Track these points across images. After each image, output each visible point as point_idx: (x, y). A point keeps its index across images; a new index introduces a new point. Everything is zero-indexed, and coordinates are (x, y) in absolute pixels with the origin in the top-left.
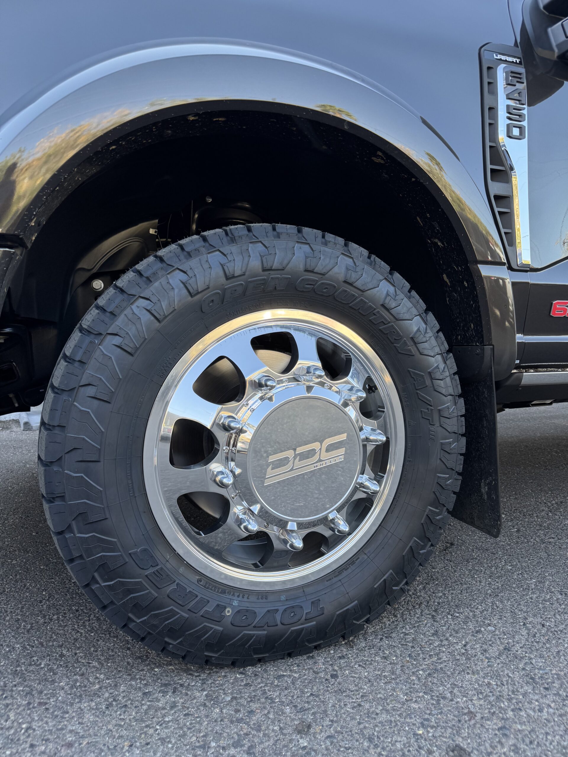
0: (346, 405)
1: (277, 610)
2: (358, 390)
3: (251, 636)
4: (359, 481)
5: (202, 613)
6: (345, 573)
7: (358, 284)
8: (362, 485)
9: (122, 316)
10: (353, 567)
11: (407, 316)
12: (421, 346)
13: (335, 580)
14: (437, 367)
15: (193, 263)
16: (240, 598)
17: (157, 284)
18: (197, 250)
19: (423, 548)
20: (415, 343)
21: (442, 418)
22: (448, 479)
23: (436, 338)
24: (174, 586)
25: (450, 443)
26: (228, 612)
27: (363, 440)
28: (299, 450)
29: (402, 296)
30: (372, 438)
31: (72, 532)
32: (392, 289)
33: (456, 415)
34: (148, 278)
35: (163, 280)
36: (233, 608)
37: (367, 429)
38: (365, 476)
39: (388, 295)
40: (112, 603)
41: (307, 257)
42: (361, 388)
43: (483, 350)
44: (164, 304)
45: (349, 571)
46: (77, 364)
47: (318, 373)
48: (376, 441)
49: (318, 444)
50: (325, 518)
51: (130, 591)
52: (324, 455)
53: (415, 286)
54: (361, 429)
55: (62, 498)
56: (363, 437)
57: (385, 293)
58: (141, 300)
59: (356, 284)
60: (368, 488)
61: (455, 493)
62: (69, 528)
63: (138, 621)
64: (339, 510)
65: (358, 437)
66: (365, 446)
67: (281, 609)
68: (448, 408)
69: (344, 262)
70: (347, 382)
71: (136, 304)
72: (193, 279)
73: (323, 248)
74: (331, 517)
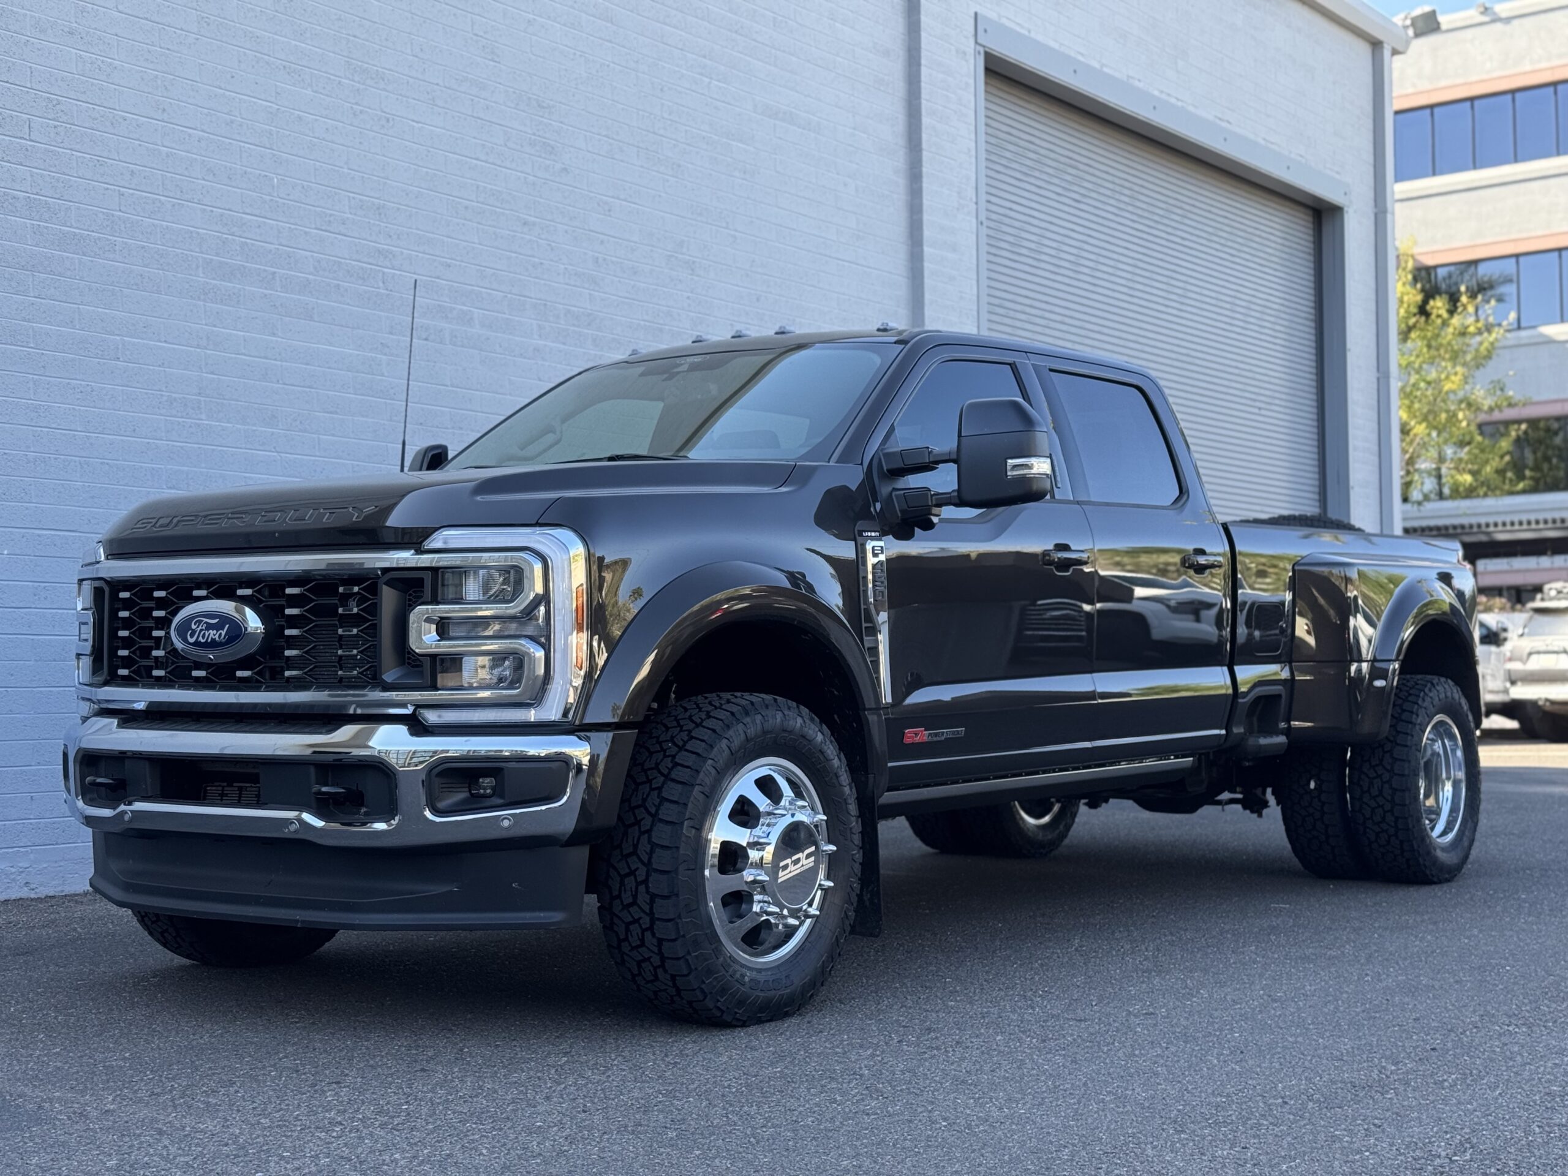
0: (813, 825)
1: (769, 981)
3: (759, 998)
4: (820, 881)
5: (736, 978)
7: (808, 736)
8: (821, 884)
11: (831, 758)
12: (838, 780)
13: (794, 961)
15: (731, 733)
16: (752, 973)
17: (716, 749)
18: (731, 724)
20: (835, 778)
24: (723, 958)
26: (746, 981)
28: (794, 858)
29: (827, 741)
30: (826, 848)
31: (681, 918)
32: (822, 737)
35: (718, 746)
39: (821, 743)
41: (780, 722)
43: (867, 778)
47: (798, 804)
48: (829, 851)
49: (802, 853)
52: (804, 862)
55: (677, 895)
57: (818, 740)
58: (709, 761)
59: (806, 737)
65: (821, 848)
67: (772, 980)
69: (799, 721)
71: (707, 763)
72: (732, 743)
73: (788, 713)
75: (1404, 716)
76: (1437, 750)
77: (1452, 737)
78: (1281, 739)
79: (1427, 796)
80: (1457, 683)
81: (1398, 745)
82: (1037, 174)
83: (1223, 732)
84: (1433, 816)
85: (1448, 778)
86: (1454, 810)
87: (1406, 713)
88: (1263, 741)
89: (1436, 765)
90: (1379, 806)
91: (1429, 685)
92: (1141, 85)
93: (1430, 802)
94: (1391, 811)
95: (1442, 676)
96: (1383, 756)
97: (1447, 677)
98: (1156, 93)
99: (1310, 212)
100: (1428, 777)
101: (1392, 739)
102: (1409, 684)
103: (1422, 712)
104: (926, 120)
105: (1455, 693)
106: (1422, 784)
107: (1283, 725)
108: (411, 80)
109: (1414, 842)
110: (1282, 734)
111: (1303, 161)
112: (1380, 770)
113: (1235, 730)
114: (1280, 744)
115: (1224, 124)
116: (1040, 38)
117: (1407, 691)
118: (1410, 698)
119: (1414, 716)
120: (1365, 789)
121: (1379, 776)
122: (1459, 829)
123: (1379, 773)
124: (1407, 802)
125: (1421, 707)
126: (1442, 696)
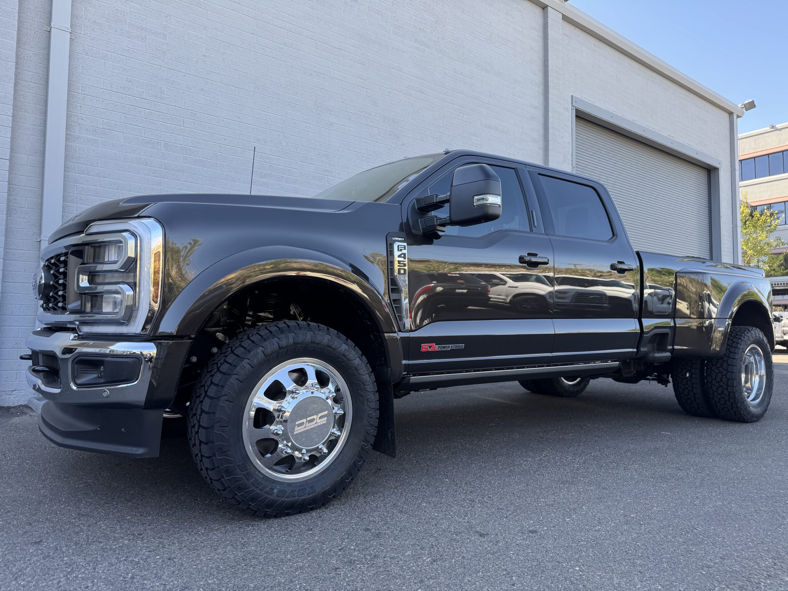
0: (327, 398)
1: (296, 491)
2: (333, 393)
3: (284, 502)
4: (332, 431)
5: (265, 491)
6: (325, 474)
7: (333, 346)
8: (333, 433)
9: (239, 367)
10: (328, 471)
11: (353, 358)
12: (359, 371)
13: (321, 477)
14: (366, 380)
15: (267, 343)
16: (280, 485)
17: (252, 353)
18: (268, 338)
19: (359, 462)
20: (357, 370)
21: (369, 403)
22: (371, 430)
23: (366, 367)
24: (254, 479)
25: (372, 413)
26: (275, 491)
27: (334, 414)
28: (308, 419)
29: (351, 349)
30: (338, 412)
31: (215, 456)
32: (347, 347)
33: (374, 400)
34: (249, 351)
35: (255, 351)
36: (277, 489)
37: (336, 408)
38: (335, 429)
39: (345, 350)
40: (229, 487)
41: (312, 337)
42: (334, 391)
43: (388, 370)
44: (255, 361)
45: (327, 473)
46: (220, 387)
47: (317, 386)
48: (339, 414)
49: (316, 416)
50: (318, 447)
51: (237, 481)
52: (318, 421)
53: (357, 344)
54: (333, 409)
55: (213, 442)
56: (334, 412)
57: (344, 349)
58: (246, 360)
59: (332, 346)
60: (336, 434)
61: (374, 436)
62: (214, 455)
63: (239, 495)
64: (323, 444)
65: (332, 412)
66: (335, 416)
67: (297, 490)
68: (371, 397)
69: (327, 337)
70: (328, 389)
71: (244, 361)
72: (267, 350)
73: (319, 332)
74: (320, 447)
75: (734, 345)
76: (752, 361)
77: (759, 355)
78: (668, 354)
79: (746, 382)
80: (761, 330)
81: (730, 358)
82: (598, 153)
83: (635, 350)
84: (749, 391)
85: (757, 374)
86: (759, 389)
87: (735, 343)
88: (657, 355)
89: (751, 368)
90: (721, 386)
91: (747, 330)
92: (638, 123)
93: (749, 385)
94: (727, 389)
95: (754, 327)
96: (723, 363)
97: (756, 327)
98: (645, 126)
99: (706, 171)
100: (746, 373)
101: (727, 355)
102: (736, 330)
103: (743, 343)
104: (550, 130)
105: (761, 335)
106: (743, 376)
107: (670, 347)
108: (341, 111)
109: (738, 404)
110: (669, 352)
111: (703, 152)
112: (721, 369)
113: (642, 349)
114: (668, 356)
115: (672, 138)
116: (598, 105)
117: (736, 333)
118: (737, 337)
119: (739, 345)
120: (714, 378)
121: (721, 372)
122: (762, 397)
123: (721, 371)
124: (735, 385)
125: (743, 341)
126: (754, 336)
